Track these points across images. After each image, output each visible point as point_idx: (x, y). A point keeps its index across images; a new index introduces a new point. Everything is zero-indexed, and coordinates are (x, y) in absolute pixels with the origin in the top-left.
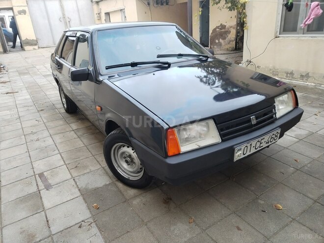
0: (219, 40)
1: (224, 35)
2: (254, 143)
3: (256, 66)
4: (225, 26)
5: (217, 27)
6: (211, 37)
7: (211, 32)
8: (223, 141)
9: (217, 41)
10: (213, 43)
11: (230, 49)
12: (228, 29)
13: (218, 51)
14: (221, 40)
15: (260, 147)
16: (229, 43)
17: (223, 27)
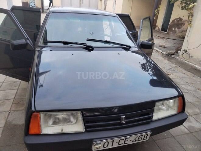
0: (175, 29)
1: (179, 26)
2: (116, 140)
3: (190, 56)
4: (182, 19)
5: (176, 19)
6: (170, 25)
7: (171, 21)
8: (87, 131)
9: (173, 29)
10: (171, 29)
11: (182, 37)
12: (184, 22)
13: (172, 36)
14: (176, 29)
15: (124, 143)
16: (181, 32)
17: (180, 19)
